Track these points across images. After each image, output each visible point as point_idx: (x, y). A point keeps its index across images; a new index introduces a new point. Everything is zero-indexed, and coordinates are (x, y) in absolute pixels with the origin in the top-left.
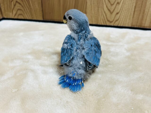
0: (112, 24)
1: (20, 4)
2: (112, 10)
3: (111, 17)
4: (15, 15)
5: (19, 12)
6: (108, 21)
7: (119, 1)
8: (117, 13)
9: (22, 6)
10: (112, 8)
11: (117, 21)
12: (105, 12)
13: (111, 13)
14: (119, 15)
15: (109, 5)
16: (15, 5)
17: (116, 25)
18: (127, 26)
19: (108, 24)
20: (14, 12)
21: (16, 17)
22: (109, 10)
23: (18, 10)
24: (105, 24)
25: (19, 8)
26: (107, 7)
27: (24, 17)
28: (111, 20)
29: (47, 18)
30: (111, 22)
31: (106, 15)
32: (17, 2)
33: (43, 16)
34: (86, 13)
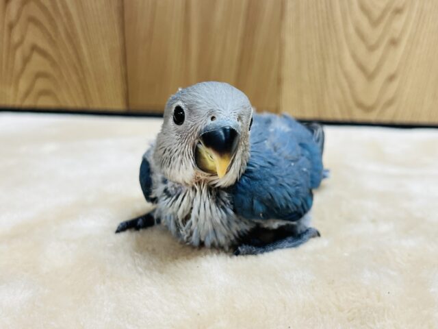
0: (372, 117)
1: (44, 53)
2: (371, 67)
3: (370, 93)
4: (27, 94)
5: (41, 84)
6: (360, 105)
7: (396, 35)
8: (391, 78)
9: (53, 64)
10: (372, 61)
11: (390, 103)
12: (346, 76)
13: (370, 77)
14: (395, 85)
15: (361, 50)
16: (26, 60)
17: (386, 118)
18: (424, 119)
19: (359, 115)
20: (23, 85)
21: (28, 103)
22: (362, 67)
23: (39, 75)
24: (347, 117)
25: (41, 69)
26: (354, 56)
27: (56, 99)
28: (369, 102)
29: (141, 103)
30: (369, 109)
31: (351, 86)
32: (34, 48)
33: (127, 97)
34: (279, 81)
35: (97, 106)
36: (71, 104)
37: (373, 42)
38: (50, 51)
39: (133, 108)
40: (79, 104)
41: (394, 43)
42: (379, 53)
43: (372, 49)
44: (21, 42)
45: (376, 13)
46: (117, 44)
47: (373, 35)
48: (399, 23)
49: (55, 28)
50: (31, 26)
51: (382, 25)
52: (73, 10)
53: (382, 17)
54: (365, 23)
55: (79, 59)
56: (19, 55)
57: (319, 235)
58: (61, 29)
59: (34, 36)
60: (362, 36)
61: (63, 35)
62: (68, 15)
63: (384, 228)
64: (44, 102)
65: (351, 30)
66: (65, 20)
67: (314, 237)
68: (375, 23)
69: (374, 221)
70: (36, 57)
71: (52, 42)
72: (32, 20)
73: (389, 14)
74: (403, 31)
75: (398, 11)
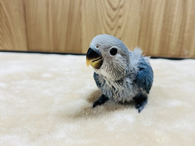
7: (120, 25)
9: (2, 34)
27: (3, 47)
29: (33, 48)
33: (28, 45)
34: (81, 41)
36: (8, 49)
37: (112, 27)
39: (30, 50)
40: (11, 49)
41: (119, 27)
42: (114, 31)
43: (112, 29)
45: (113, 17)
47: (112, 24)
48: (121, 21)
51: (115, 21)
52: (8, 16)
53: (115, 18)
54: (109, 20)
55: (11, 33)
58: (4, 22)
60: (109, 25)
61: (4, 24)
62: (6, 16)
65: (105, 23)
66: (5, 19)
68: (112, 20)
73: (117, 18)
74: (122, 23)
75: (120, 16)
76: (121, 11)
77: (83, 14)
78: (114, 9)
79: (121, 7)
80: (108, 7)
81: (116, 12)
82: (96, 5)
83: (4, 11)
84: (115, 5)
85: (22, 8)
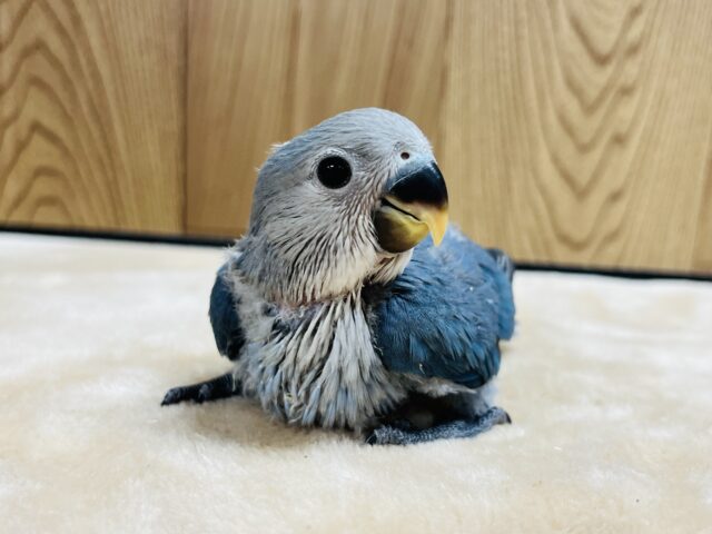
0: (584, 259)
1: (51, 137)
2: (583, 179)
3: (582, 219)
4: (18, 202)
5: (43, 187)
6: (565, 239)
7: (623, 129)
8: (615, 197)
9: (65, 152)
10: (584, 169)
11: (612, 237)
12: (543, 191)
13: (581, 194)
14: (620, 209)
15: (567, 151)
16: (21, 146)
17: (607, 261)
18: (667, 265)
19: (562, 256)
20: (12, 188)
21: (18, 217)
22: (568, 178)
23: (41, 172)
24: (544, 259)
25: (45, 162)
26: (555, 160)
27: (65, 212)
28: (578, 234)
29: (208, 224)
30: (578, 246)
31: (551, 207)
32: (36, 127)
33: (184, 214)
35: (134, 226)
36: (90, 223)
37: (586, 138)
38: (62, 132)
39: (193, 233)
40: (104, 223)
41: (619, 140)
42: (595, 156)
43: (584, 149)
44: (15, 117)
45: (592, 93)
46: (174, 126)
47: (586, 127)
48: (627, 111)
49: (73, 96)
50: (34, 92)
51: (601, 112)
52: (104, 70)
53: (600, 100)
54: (573, 108)
55: (110, 149)
56: (9, 137)
57: (509, 420)
58: (82, 98)
59: (36, 108)
60: (569, 129)
61: (85, 109)
62: (96, 75)
63: (617, 413)
64: (45, 217)
65: (552, 118)
66: (90, 84)
67: (500, 423)
68: (589, 109)
69: (598, 403)
70: (38, 142)
71: (67, 119)
72: (36, 82)
73: (611, 96)
74: (634, 122)
75: (626, 91)
76: (632, 69)
77: (455, 76)
78: (601, 60)
79: (633, 50)
80: (574, 46)
81: (610, 69)
82: (518, 38)
83: (88, 50)
84: (605, 41)
85: (173, 42)
